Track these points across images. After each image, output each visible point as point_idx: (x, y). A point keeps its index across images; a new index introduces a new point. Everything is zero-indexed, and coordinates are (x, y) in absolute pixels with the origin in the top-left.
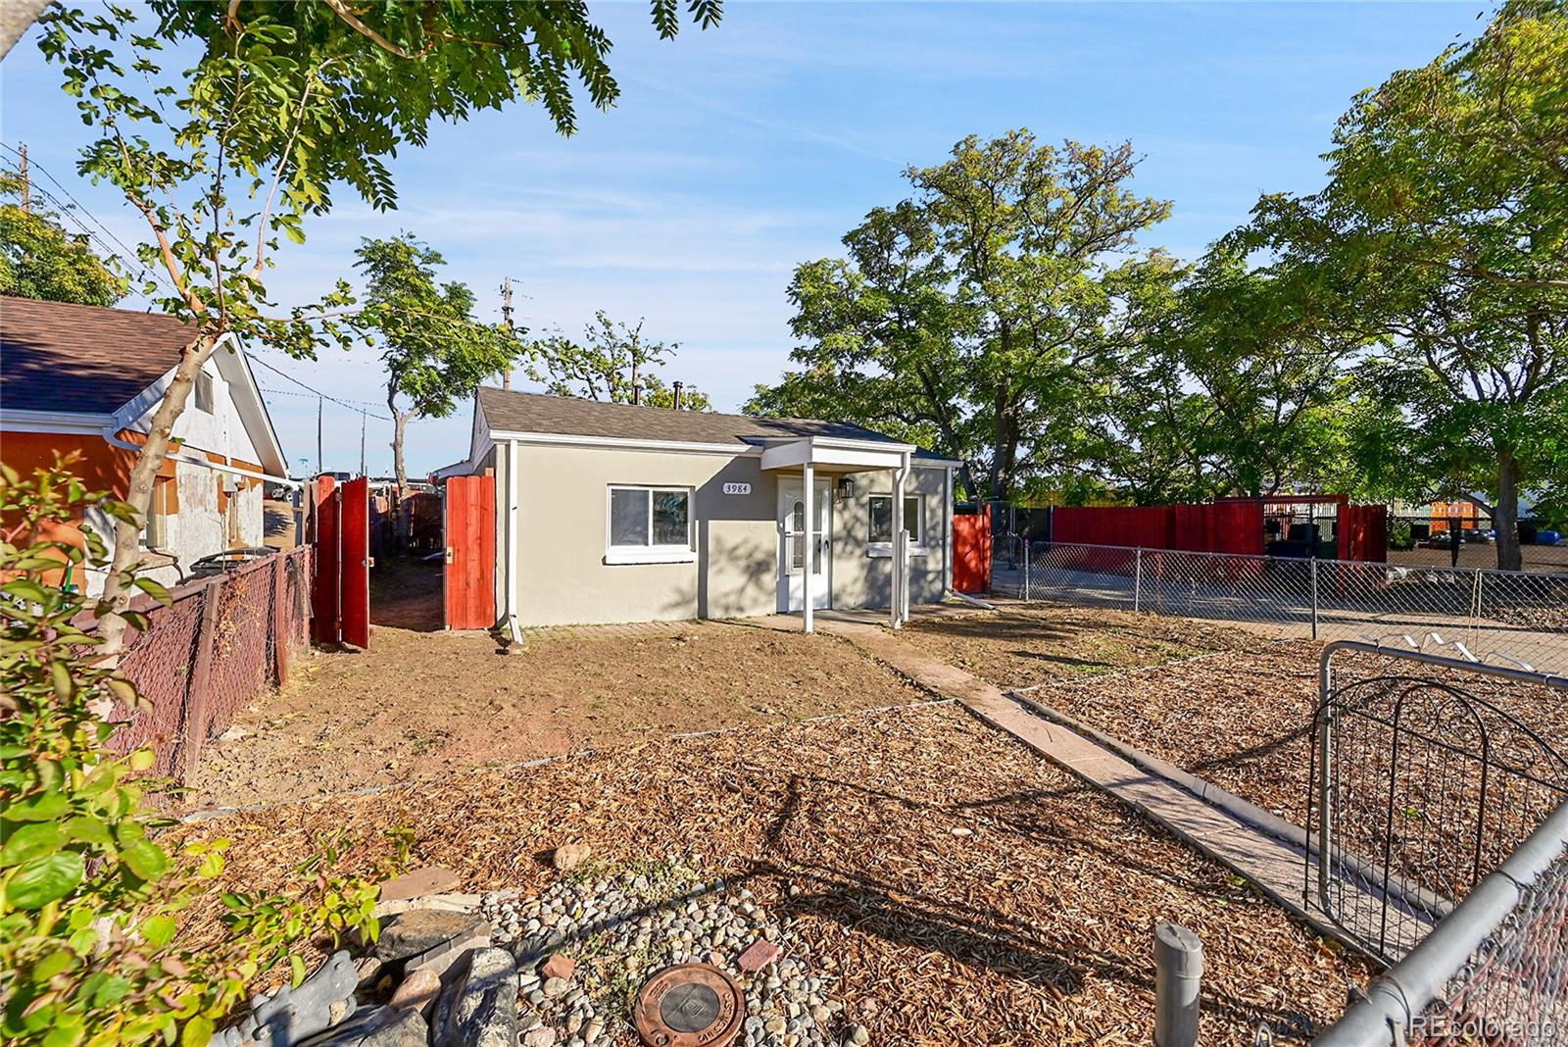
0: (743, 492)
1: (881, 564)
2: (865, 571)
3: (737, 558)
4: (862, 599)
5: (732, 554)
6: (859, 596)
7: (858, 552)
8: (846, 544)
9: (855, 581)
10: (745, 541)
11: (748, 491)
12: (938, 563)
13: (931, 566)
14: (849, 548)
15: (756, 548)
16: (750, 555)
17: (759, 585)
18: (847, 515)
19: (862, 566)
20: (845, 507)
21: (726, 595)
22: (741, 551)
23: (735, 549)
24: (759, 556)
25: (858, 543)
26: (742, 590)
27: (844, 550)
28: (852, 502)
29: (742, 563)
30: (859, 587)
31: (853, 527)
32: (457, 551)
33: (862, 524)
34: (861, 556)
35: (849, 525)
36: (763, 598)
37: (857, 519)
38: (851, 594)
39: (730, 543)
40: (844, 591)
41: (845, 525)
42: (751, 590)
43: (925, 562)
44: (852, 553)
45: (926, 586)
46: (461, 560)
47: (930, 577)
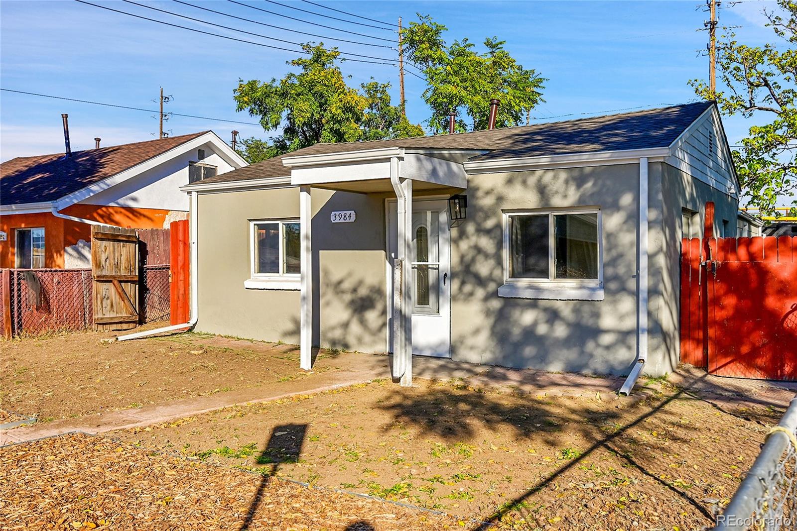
0: (348, 221)
1: (516, 313)
2: (491, 321)
3: (343, 292)
4: (487, 357)
5: (337, 287)
6: (484, 351)
7: (480, 293)
8: (463, 283)
9: (477, 332)
10: (350, 275)
11: (353, 220)
12: (622, 317)
13: (608, 321)
14: (468, 288)
15: (360, 283)
16: (355, 290)
17: (363, 322)
18: (464, 245)
19: (488, 313)
20: (462, 234)
21: (333, 328)
22: (346, 285)
23: (340, 282)
24: (363, 292)
25: (481, 281)
26: (346, 325)
27: (460, 289)
28: (470, 228)
29: (348, 297)
30: (483, 339)
31: (473, 260)
32: (174, 273)
33: (487, 256)
34: (486, 299)
35: (468, 258)
36: (367, 338)
37: (478, 250)
38: (472, 348)
39: (336, 276)
40: (462, 343)
41: (462, 257)
42: (355, 328)
43: (597, 315)
44: (471, 294)
45: (599, 353)
46: (176, 280)
47: (606, 339)
